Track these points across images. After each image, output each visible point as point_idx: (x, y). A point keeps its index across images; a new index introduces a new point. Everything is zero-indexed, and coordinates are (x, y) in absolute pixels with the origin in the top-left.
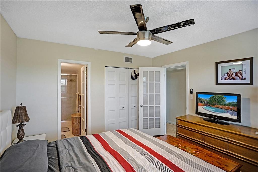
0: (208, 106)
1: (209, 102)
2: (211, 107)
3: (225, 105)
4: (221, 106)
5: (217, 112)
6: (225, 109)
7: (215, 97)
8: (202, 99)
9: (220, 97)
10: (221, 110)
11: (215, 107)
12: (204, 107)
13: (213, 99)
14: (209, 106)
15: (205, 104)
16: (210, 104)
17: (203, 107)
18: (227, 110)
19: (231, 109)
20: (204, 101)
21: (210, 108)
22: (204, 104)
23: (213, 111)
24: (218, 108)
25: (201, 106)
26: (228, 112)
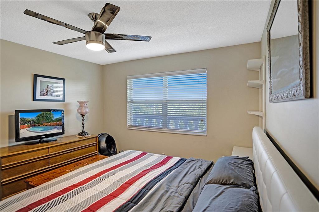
0: (35, 126)
1: (36, 121)
2: (39, 127)
3: (53, 121)
4: (49, 123)
5: (45, 131)
6: (53, 126)
7: (43, 115)
8: (26, 119)
9: (48, 114)
10: (49, 127)
11: (43, 126)
12: (29, 128)
13: (41, 117)
14: (37, 126)
15: (31, 125)
16: (37, 123)
17: (27, 129)
18: (54, 126)
19: (58, 124)
20: (29, 121)
21: (37, 128)
22: (29, 125)
23: (41, 131)
24: (47, 126)
25: (26, 128)
26: (55, 128)
